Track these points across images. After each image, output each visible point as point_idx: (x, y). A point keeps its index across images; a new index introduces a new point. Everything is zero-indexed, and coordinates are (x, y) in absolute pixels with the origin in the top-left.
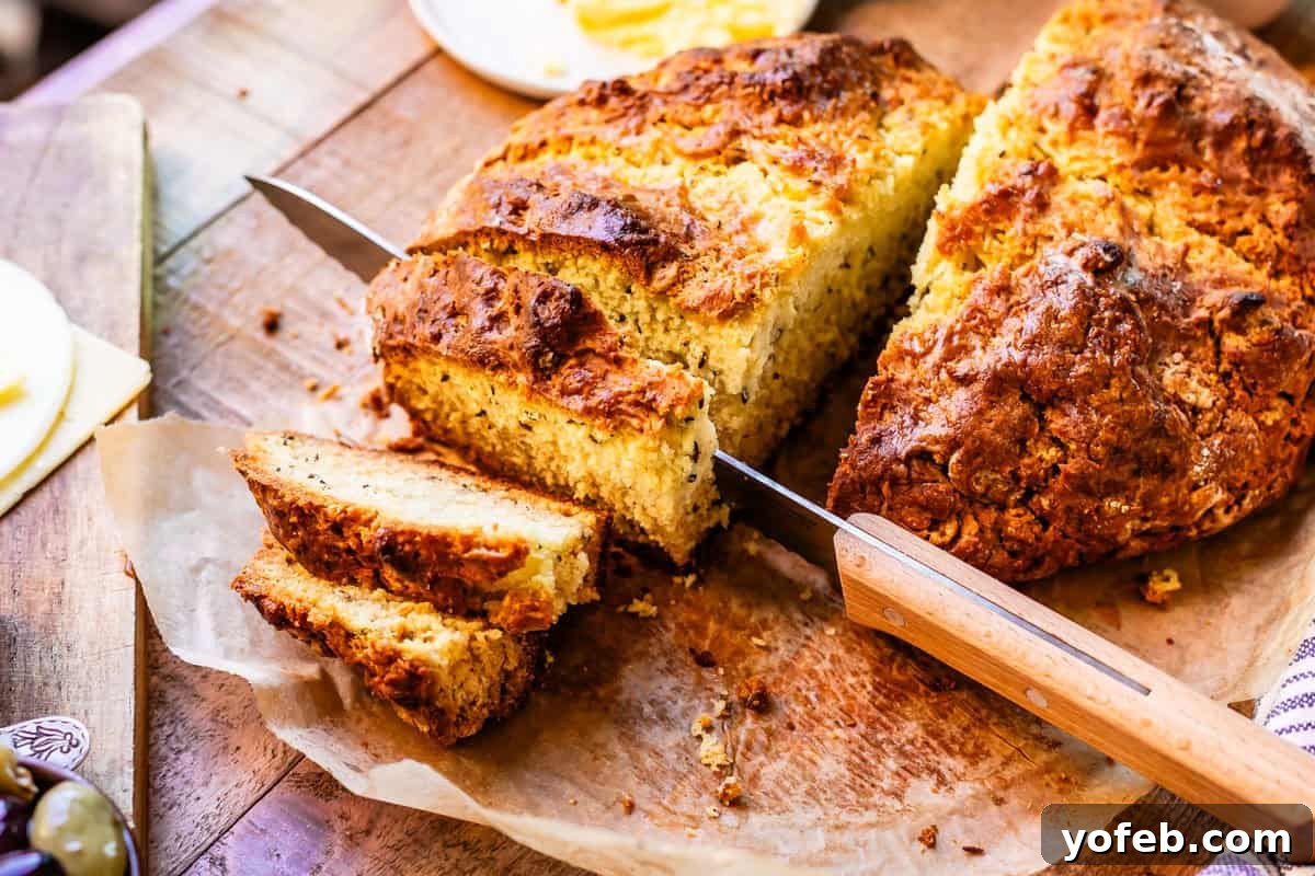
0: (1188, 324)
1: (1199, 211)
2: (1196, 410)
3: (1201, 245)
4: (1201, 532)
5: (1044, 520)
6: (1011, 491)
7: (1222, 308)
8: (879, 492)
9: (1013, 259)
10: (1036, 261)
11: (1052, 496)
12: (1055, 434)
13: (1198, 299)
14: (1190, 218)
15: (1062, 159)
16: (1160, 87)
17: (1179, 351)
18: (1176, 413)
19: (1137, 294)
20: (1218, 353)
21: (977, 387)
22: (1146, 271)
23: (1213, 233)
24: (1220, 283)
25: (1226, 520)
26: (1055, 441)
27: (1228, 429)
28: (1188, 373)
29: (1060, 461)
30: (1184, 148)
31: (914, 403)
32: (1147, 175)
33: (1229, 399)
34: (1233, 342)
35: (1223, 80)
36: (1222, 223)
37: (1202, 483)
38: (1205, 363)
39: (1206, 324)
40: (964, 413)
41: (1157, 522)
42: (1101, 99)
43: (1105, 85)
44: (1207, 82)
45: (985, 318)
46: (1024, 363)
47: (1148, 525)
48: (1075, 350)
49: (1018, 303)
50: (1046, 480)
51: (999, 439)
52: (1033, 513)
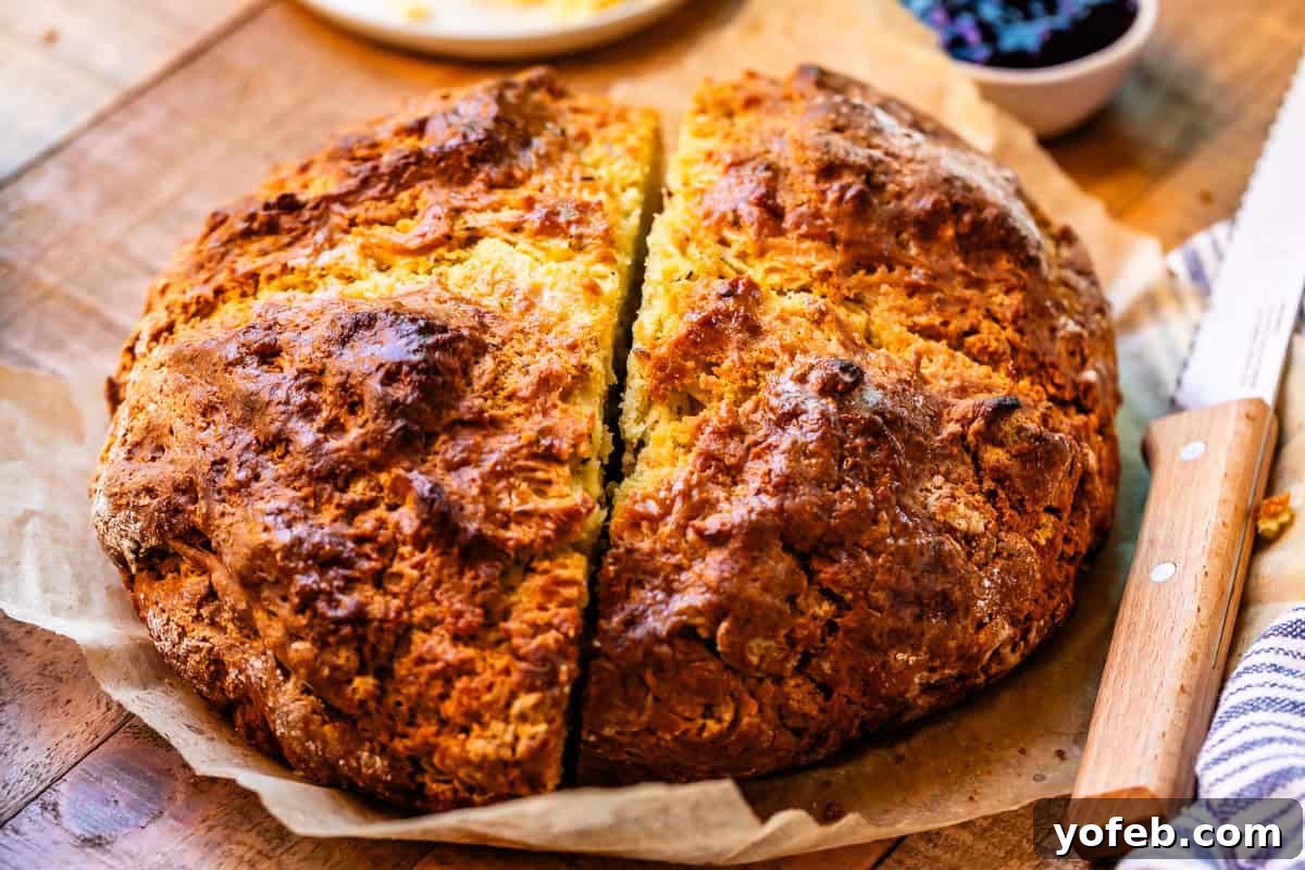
0: (942, 441)
1: (919, 314)
2: (968, 538)
3: (930, 353)
4: (989, 677)
5: (826, 688)
6: (786, 659)
7: (973, 420)
8: (643, 682)
9: (736, 394)
10: (763, 394)
11: (832, 657)
12: (826, 585)
13: (946, 411)
14: (910, 323)
15: (756, 271)
16: (847, 178)
17: (939, 473)
18: (951, 545)
19: (882, 414)
20: (978, 469)
21: (735, 544)
22: (884, 388)
23: (937, 337)
24: (962, 391)
25: (1013, 659)
26: (827, 594)
27: (1005, 554)
28: (953, 497)
29: (835, 616)
30: (887, 244)
31: (662, 574)
32: (854, 280)
33: (999, 519)
34: (994, 456)
35: (910, 160)
36: (945, 323)
37: (987, 620)
38: (967, 483)
39: (959, 438)
40: (726, 575)
41: (947, 671)
42: (784, 199)
43: (783, 183)
44: (895, 165)
45: (722, 465)
46: (780, 510)
47: (936, 677)
48: (832, 486)
49: (756, 444)
50: (823, 640)
51: (768, 599)
52: (813, 680)
